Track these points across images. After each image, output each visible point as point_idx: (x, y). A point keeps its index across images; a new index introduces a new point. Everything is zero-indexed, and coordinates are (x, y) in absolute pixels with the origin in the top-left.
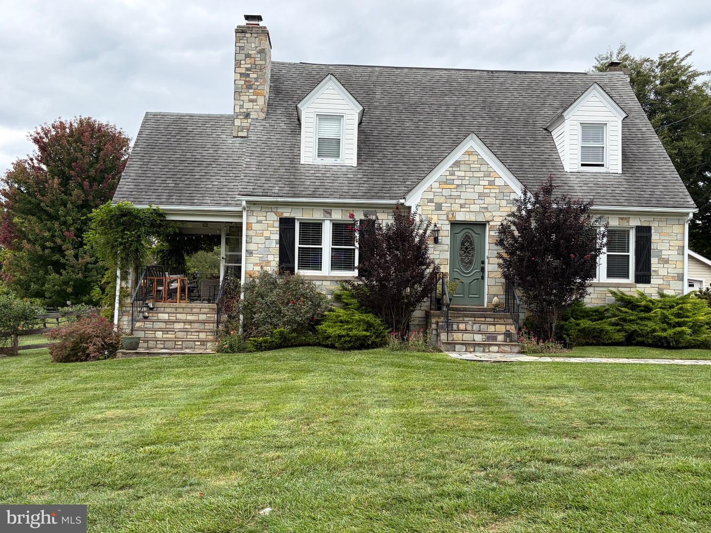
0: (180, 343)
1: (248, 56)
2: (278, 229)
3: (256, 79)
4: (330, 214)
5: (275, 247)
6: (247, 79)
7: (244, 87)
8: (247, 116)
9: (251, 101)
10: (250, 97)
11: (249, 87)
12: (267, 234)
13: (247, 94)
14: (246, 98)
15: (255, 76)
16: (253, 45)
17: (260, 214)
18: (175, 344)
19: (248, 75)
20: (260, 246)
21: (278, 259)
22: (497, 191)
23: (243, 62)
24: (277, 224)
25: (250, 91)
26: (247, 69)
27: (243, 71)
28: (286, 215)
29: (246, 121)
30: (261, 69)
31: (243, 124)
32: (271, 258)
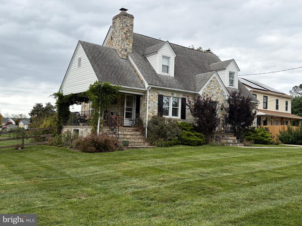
0: (136, 143)
1: (127, 26)
2: (158, 99)
3: (130, 36)
4: (173, 94)
5: (157, 106)
6: (126, 35)
7: (125, 38)
8: (126, 50)
9: (127, 44)
10: (127, 43)
11: (127, 39)
12: (154, 100)
13: (126, 41)
14: (125, 43)
15: (129, 34)
16: (129, 22)
17: (152, 92)
18: (135, 144)
19: (127, 33)
20: (152, 105)
21: (157, 111)
22: (220, 92)
23: (125, 28)
24: (157, 97)
25: (127, 40)
26: (126, 31)
27: (125, 32)
28: (160, 94)
29: (125, 52)
30: (131, 32)
31: (125, 54)
32: (155, 110)
